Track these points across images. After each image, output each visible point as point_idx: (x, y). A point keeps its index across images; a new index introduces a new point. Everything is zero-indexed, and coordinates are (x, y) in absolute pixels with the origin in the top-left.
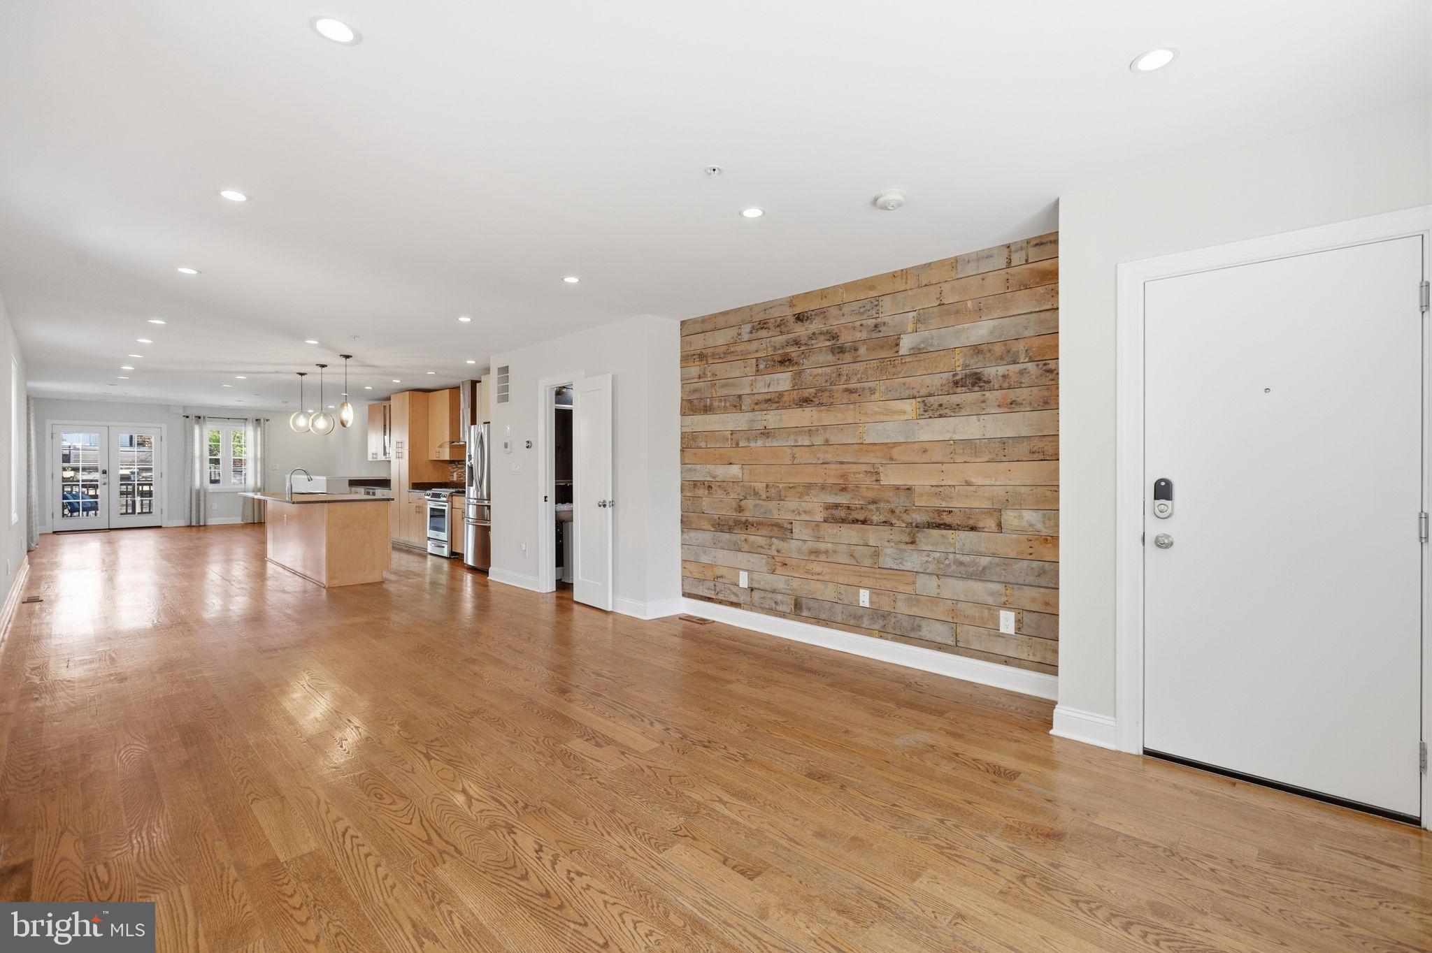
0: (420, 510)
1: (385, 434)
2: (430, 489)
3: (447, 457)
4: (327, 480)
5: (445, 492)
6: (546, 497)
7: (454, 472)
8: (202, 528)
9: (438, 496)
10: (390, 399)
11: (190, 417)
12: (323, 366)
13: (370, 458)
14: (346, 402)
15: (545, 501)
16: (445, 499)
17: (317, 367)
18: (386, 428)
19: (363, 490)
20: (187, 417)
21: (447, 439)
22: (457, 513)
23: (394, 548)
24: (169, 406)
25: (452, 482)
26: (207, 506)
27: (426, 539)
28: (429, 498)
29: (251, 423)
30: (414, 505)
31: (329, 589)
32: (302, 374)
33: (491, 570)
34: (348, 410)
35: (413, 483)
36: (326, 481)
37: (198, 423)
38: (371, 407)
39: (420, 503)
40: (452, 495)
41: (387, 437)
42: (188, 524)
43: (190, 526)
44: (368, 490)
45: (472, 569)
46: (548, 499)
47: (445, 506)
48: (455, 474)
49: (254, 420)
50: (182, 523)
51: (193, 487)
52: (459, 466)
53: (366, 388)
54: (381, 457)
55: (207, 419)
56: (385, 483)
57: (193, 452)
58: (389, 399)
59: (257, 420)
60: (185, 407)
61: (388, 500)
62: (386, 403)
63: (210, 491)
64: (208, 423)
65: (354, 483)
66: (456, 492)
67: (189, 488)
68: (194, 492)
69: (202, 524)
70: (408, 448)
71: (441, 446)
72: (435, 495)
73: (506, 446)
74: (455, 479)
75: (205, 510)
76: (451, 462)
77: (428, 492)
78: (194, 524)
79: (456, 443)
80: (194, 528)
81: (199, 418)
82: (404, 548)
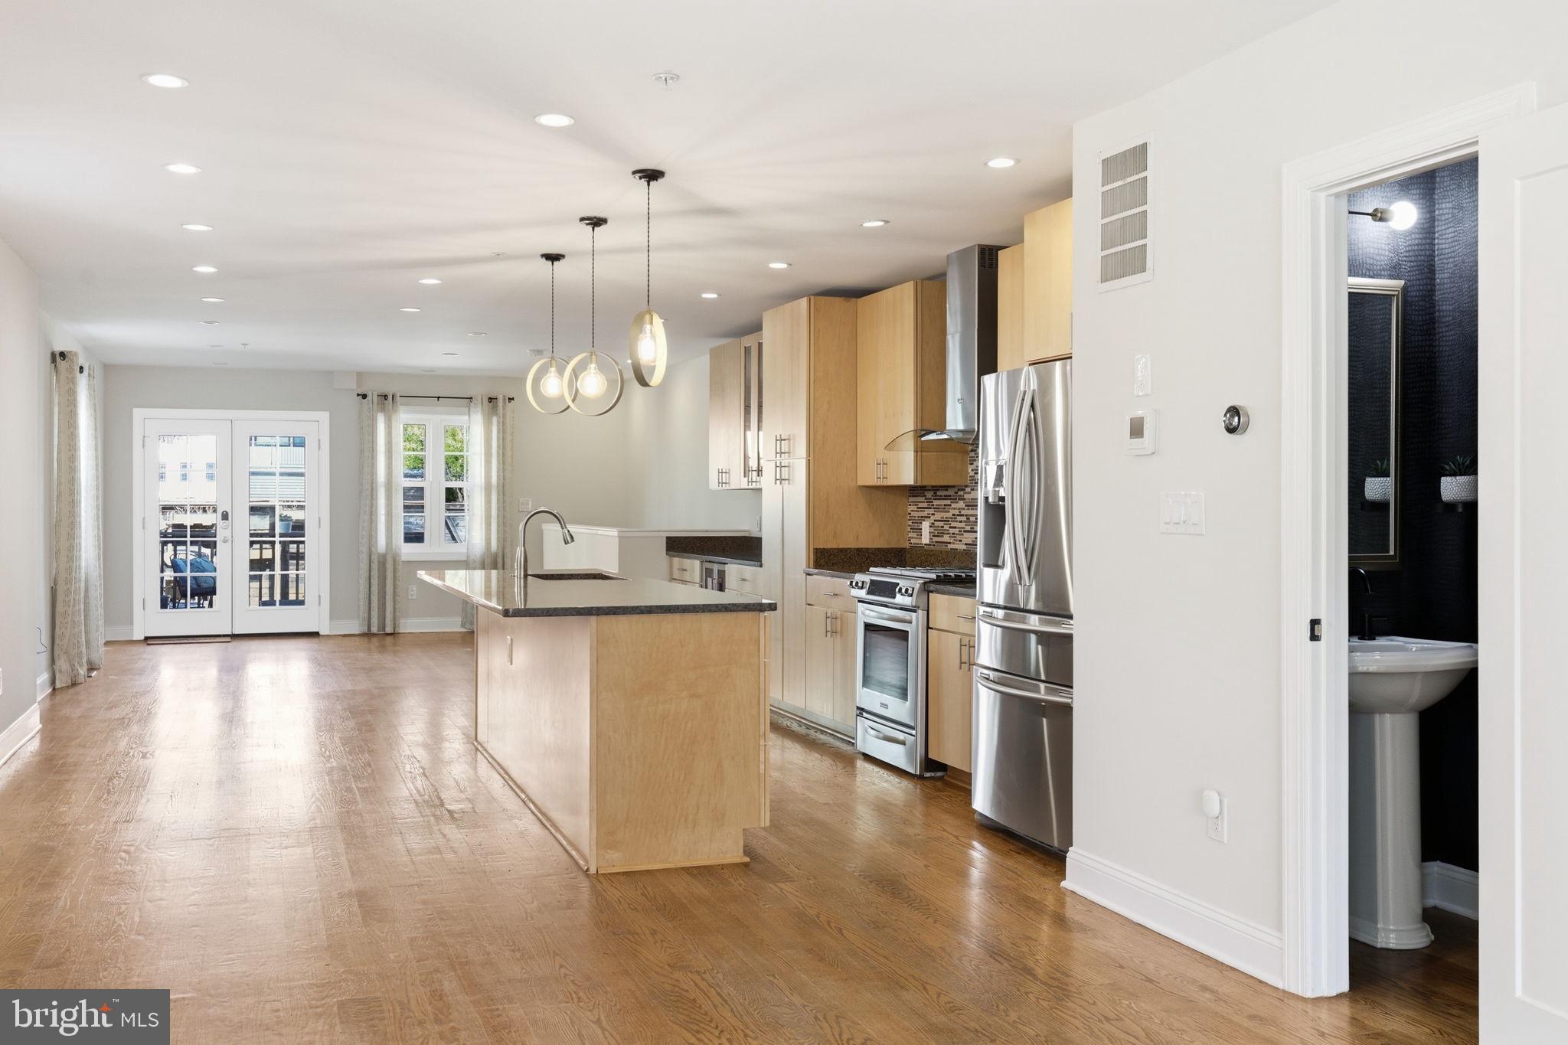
0: (836, 627)
1: (747, 427)
2: (863, 569)
3: (908, 478)
4: (620, 537)
5: (909, 579)
6: (1315, 623)
7: (924, 518)
8: (389, 639)
9: (889, 589)
10: (760, 328)
11: (369, 398)
12: (597, 222)
13: (713, 485)
14: (649, 312)
15: (1314, 637)
16: (906, 601)
17: (583, 225)
18: (752, 406)
19: (697, 563)
20: (364, 396)
21: (908, 423)
22: (947, 648)
23: (776, 727)
24: (332, 372)
25: (918, 549)
26: (397, 591)
27: (855, 712)
28: (862, 594)
29: (479, 408)
30: (819, 612)
31: (598, 879)
32: (553, 258)
33: (1072, 856)
34: (653, 336)
35: (817, 550)
36: (617, 540)
37: (383, 409)
38: (716, 354)
39: (836, 606)
40: (927, 588)
41: (751, 435)
42: (365, 630)
43: (368, 635)
44: (709, 565)
45: (993, 831)
46: (1324, 630)
47: (910, 622)
48: (925, 526)
49: (486, 400)
50: (355, 627)
51: (373, 549)
52: (936, 502)
53: (705, 296)
54: (738, 481)
55: (398, 398)
56: (747, 548)
57: (373, 474)
58: (757, 327)
59: (491, 399)
60: (360, 376)
61: (760, 608)
62: (749, 341)
63: (404, 558)
64: (402, 408)
65: (679, 545)
66: (938, 581)
67: (365, 549)
68: (375, 558)
69: (389, 630)
70: (804, 455)
71: (891, 446)
72: (876, 588)
73: (1137, 429)
74: (925, 539)
75: (394, 601)
76: (914, 491)
77: (859, 577)
78: (374, 630)
79: (933, 437)
80: (374, 640)
81: (386, 397)
82: (795, 727)
